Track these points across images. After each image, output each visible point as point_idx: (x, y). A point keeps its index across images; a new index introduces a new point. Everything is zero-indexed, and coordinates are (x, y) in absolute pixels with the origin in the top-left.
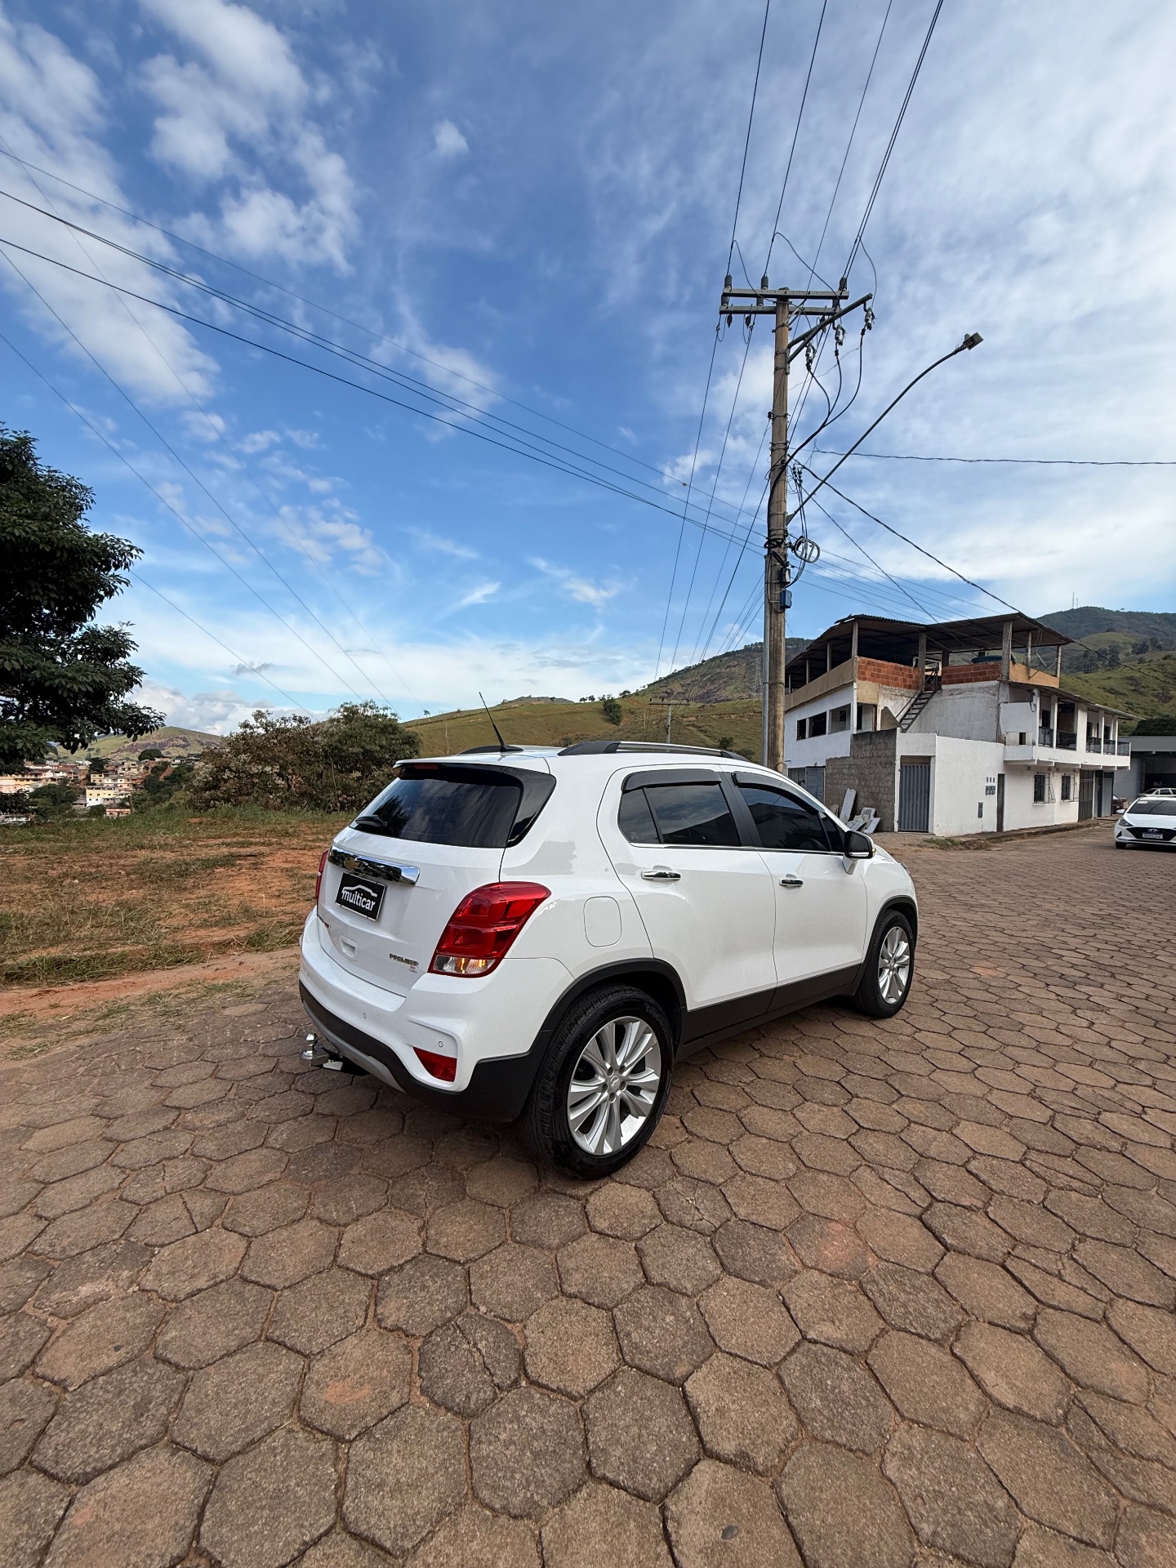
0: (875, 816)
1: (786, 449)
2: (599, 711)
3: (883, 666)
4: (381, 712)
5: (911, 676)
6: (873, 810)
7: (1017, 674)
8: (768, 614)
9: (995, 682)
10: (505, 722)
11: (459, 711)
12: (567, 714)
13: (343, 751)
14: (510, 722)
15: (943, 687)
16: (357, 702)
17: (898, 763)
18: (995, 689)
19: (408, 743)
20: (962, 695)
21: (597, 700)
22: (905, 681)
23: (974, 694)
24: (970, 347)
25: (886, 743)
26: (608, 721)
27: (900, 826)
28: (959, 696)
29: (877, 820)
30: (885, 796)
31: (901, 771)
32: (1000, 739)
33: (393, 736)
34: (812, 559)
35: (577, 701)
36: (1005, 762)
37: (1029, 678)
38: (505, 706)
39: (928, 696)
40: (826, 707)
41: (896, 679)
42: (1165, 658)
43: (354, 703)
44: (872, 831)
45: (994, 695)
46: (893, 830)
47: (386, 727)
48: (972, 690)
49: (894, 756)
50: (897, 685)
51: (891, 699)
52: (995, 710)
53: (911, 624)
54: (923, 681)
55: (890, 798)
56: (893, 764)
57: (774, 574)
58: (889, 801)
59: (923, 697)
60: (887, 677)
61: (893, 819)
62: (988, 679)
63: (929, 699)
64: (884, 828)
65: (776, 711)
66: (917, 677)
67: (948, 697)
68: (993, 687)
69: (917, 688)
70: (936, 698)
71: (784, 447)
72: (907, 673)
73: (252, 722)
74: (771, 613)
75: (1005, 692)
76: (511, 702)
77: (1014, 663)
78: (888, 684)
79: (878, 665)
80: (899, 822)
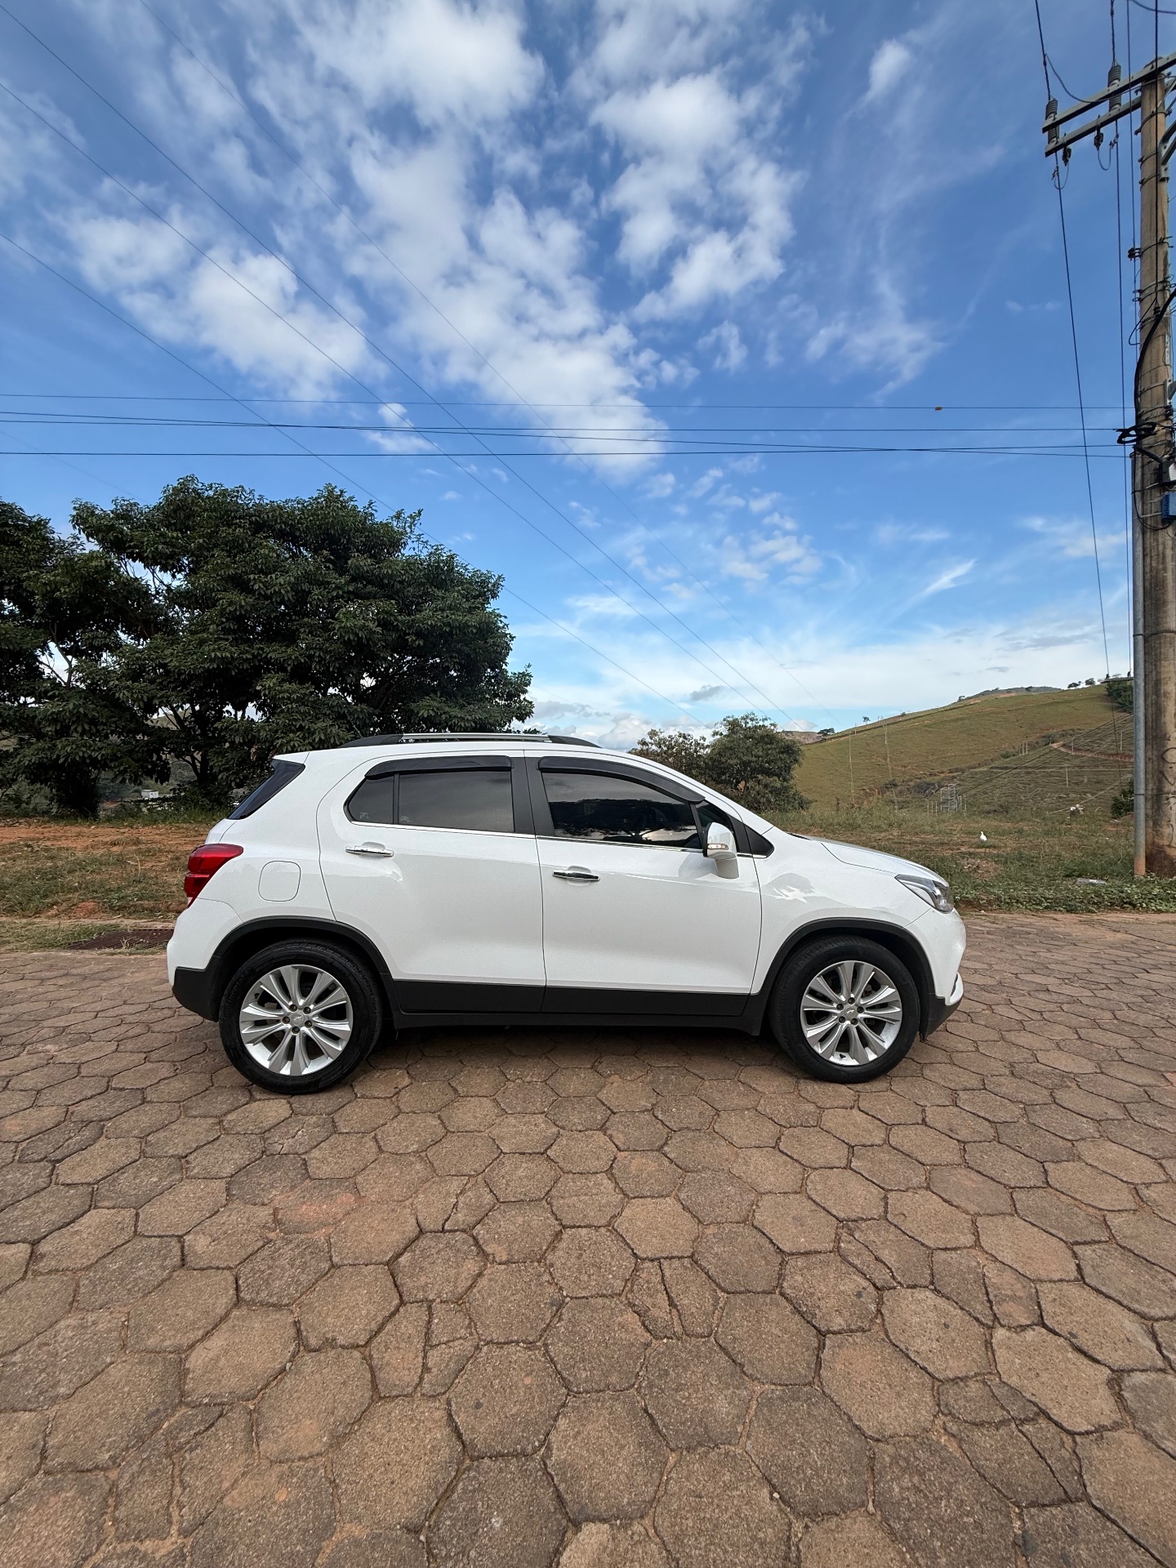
2: (1100, 698)
4: (761, 723)
10: (960, 723)
11: (903, 715)
12: (1050, 704)
13: (723, 763)
14: (966, 722)
16: (738, 716)
19: (787, 752)
21: (1097, 683)
26: (1113, 709)
33: (769, 746)
35: (1066, 688)
38: (963, 704)
43: (736, 717)
47: (762, 737)
57: (1148, 476)
65: (1158, 673)
73: (648, 740)
76: (969, 698)
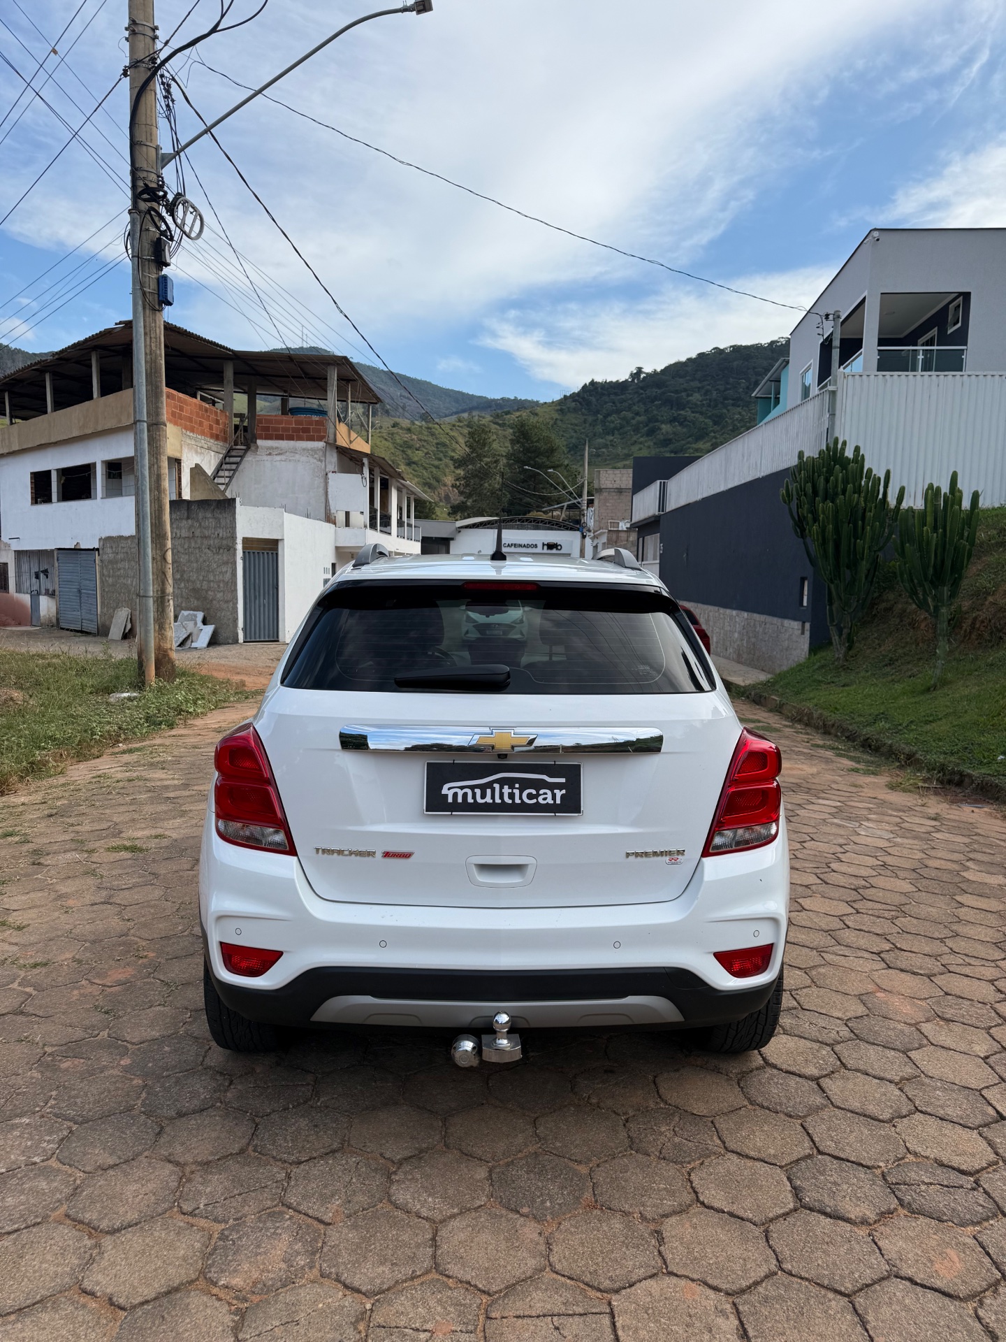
0: (205, 622)
1: (155, 38)
3: (185, 402)
5: (217, 422)
6: (200, 615)
7: (344, 436)
8: (140, 309)
9: (321, 444)
15: (259, 442)
17: (239, 547)
18: (321, 453)
20: (283, 457)
22: (211, 427)
23: (297, 457)
24: (419, 12)
25: (218, 520)
27: (245, 636)
28: (278, 458)
29: (209, 629)
30: (219, 595)
31: (244, 559)
32: (329, 519)
34: (193, 235)
36: (337, 548)
37: (351, 442)
39: (241, 453)
40: (97, 454)
41: (201, 424)
42: (394, 426)
44: (205, 645)
45: (320, 460)
46: (236, 641)
48: (294, 451)
49: (234, 538)
50: (203, 433)
51: (196, 452)
52: (322, 480)
53: (217, 345)
54: (231, 430)
55: (229, 596)
56: (231, 549)
57: (145, 244)
58: (227, 602)
59: (233, 453)
60: (190, 420)
61: (236, 626)
62: (311, 439)
63: (242, 457)
64: (221, 638)
66: (225, 424)
67: (265, 458)
68: (318, 449)
69: (225, 440)
70: (249, 458)
71: (151, 34)
72: (213, 416)
74: (144, 308)
75: (333, 458)
77: (339, 422)
78: (192, 431)
79: (180, 399)
80: (245, 630)
